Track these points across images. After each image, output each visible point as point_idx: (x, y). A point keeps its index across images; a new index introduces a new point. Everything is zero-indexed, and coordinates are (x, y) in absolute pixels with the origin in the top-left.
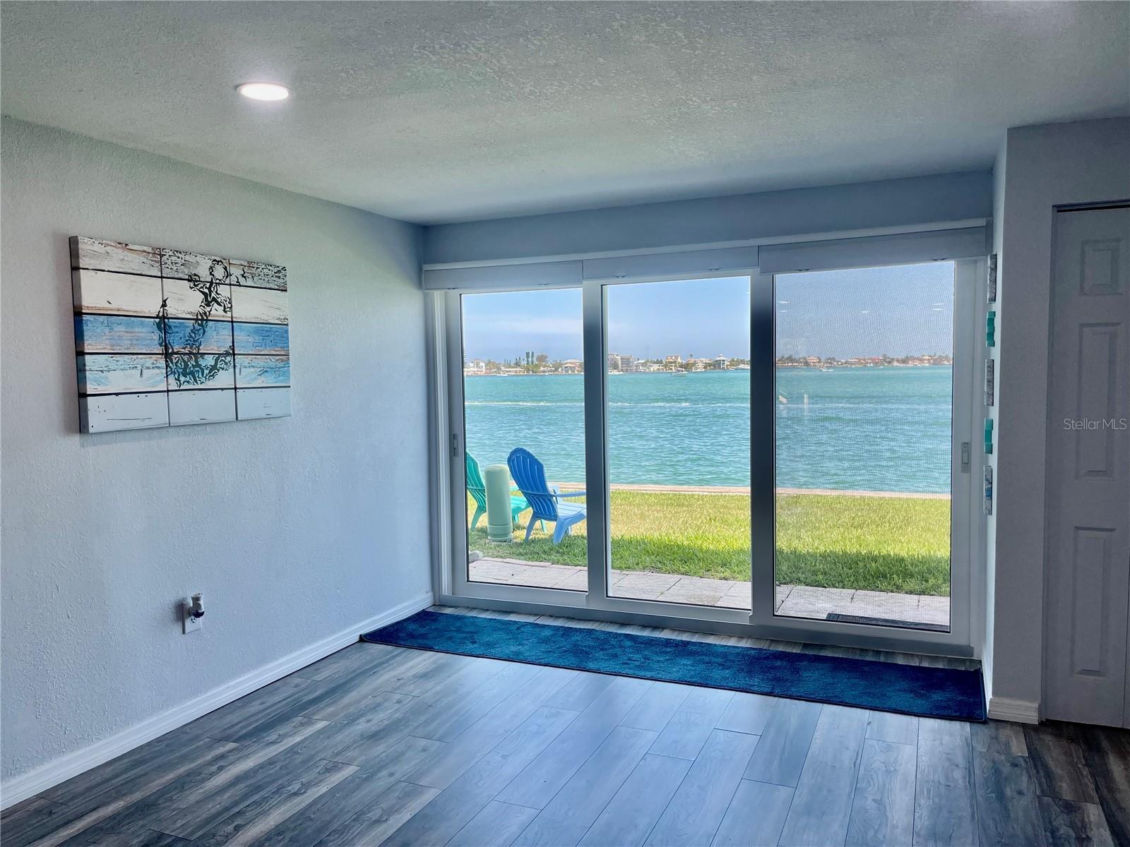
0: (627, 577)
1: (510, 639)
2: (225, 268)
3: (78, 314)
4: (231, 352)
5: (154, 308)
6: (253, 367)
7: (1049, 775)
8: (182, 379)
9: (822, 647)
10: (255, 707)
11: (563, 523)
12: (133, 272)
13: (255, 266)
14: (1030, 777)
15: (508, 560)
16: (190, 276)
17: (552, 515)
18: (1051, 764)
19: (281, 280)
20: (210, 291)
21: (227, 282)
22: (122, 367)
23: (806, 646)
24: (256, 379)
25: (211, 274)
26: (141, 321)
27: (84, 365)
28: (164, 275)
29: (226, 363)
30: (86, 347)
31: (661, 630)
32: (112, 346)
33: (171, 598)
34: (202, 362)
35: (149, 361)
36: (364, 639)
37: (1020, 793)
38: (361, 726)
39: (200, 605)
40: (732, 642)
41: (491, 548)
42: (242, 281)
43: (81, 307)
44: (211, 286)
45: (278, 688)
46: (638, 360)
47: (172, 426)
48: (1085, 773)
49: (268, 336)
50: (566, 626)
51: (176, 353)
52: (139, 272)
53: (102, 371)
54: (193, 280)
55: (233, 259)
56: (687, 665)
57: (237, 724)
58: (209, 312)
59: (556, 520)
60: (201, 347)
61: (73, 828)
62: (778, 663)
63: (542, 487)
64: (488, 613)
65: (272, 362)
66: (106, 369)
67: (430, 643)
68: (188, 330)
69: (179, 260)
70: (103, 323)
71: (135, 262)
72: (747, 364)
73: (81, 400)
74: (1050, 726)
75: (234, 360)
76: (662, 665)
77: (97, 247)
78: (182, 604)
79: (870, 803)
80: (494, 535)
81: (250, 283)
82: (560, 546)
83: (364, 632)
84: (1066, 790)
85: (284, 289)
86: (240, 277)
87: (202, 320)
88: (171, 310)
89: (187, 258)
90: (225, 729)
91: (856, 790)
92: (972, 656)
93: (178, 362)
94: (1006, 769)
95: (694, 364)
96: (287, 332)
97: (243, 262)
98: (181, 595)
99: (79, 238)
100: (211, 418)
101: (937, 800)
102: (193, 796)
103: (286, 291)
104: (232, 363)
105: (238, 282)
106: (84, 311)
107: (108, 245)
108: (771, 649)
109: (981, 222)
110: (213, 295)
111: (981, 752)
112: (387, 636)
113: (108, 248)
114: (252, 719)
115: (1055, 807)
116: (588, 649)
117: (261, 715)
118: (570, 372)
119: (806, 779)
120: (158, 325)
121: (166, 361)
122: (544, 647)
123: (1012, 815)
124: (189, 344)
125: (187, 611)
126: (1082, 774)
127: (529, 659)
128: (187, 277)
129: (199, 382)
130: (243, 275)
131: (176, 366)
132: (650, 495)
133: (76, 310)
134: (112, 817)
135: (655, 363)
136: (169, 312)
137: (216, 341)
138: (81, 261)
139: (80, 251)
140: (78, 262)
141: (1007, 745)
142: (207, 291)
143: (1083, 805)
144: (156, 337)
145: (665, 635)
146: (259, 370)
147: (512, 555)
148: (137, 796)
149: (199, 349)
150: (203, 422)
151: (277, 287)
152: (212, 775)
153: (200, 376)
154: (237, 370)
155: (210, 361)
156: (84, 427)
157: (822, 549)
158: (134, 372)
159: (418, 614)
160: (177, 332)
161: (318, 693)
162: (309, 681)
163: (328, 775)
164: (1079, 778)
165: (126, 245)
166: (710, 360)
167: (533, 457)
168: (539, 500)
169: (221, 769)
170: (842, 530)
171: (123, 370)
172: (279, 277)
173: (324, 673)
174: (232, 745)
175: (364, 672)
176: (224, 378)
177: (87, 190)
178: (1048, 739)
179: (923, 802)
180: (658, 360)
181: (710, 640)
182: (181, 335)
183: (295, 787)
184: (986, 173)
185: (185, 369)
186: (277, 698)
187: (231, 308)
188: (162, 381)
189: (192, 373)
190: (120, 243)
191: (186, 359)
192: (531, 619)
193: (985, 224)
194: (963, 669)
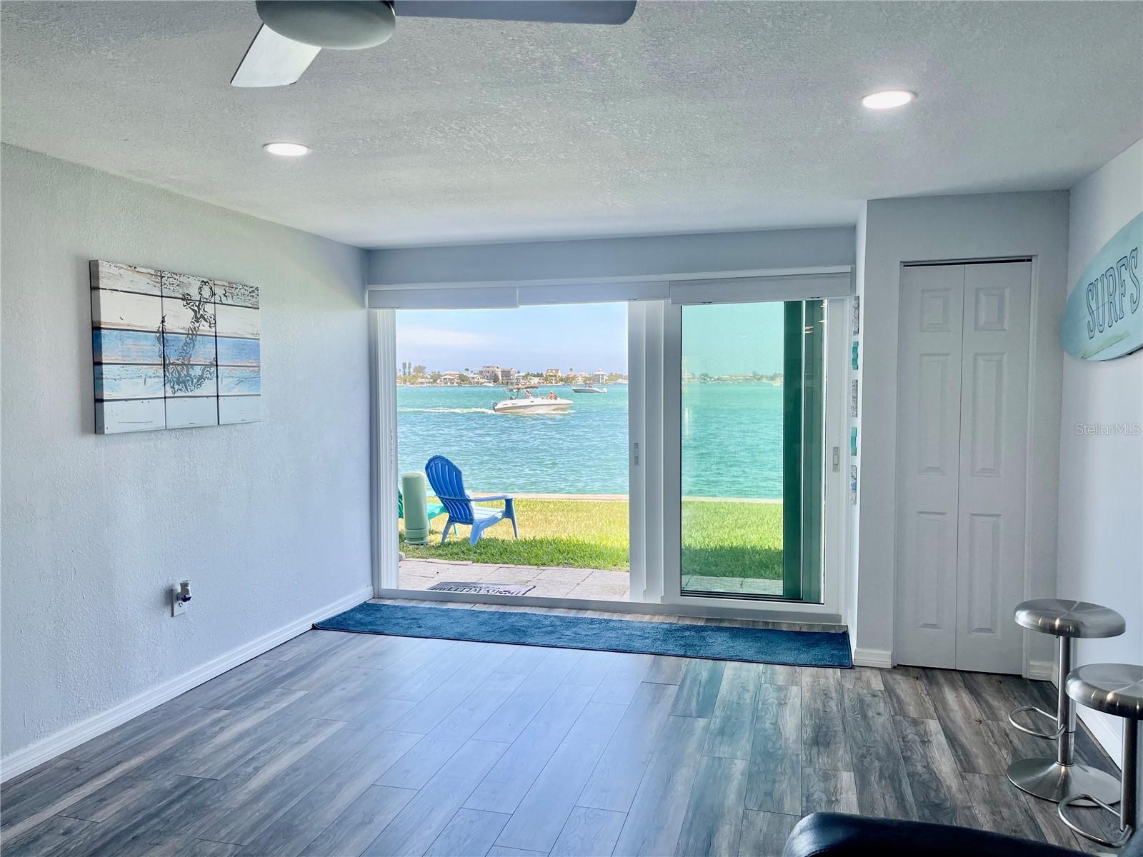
0: (545, 572)
1: (452, 623)
2: (211, 288)
3: (96, 329)
4: (215, 363)
5: (155, 325)
6: (232, 377)
7: (899, 701)
8: (176, 387)
9: (721, 620)
10: (233, 683)
11: (478, 526)
12: (140, 291)
13: (234, 286)
14: (885, 703)
15: (430, 560)
16: (183, 295)
17: (467, 518)
18: (902, 695)
19: (254, 299)
20: (199, 309)
21: (213, 301)
22: (130, 376)
23: (707, 620)
24: (234, 387)
25: (200, 293)
26: (146, 335)
27: (102, 374)
28: (164, 295)
29: (211, 374)
30: (103, 358)
31: (584, 611)
32: (123, 357)
33: (161, 584)
34: (192, 372)
35: (151, 371)
36: (314, 627)
37: (879, 714)
38: (338, 693)
39: (188, 590)
40: (647, 618)
41: (409, 551)
42: (224, 299)
43: (100, 323)
44: (199, 304)
45: (249, 668)
46: (519, 372)
47: (169, 430)
48: (926, 700)
49: (244, 349)
50: (501, 611)
51: (172, 364)
52: (145, 292)
53: (115, 379)
54: (186, 298)
55: (217, 280)
56: (612, 637)
57: (222, 696)
58: (198, 327)
59: (472, 524)
60: (191, 359)
61: (104, 778)
62: (687, 633)
63: (460, 493)
64: (426, 602)
65: (247, 373)
66: (118, 377)
67: (380, 628)
68: (182, 344)
69: (175, 282)
70: (116, 337)
71: (142, 283)
72: (625, 379)
73: (98, 404)
74: (900, 668)
75: (217, 370)
76: (590, 638)
77: (114, 270)
78: (172, 590)
79: (768, 725)
80: (411, 539)
81: (230, 302)
82: (478, 546)
83: (316, 621)
84: (912, 711)
85: (257, 307)
86: (222, 296)
87: (193, 334)
88: (169, 326)
89: (182, 279)
90: (214, 700)
91: (757, 717)
92: (841, 622)
93: (173, 372)
94: (868, 699)
95: (574, 378)
96: (259, 344)
97: (224, 283)
98: (171, 582)
99: (100, 261)
100: (198, 423)
101: (817, 721)
102: (207, 749)
103: (258, 309)
104: (215, 373)
105: (221, 301)
106: (102, 326)
107: (122, 268)
108: (680, 623)
109: (847, 269)
110: (201, 312)
111: (849, 689)
112: (336, 624)
113: (122, 271)
114: (235, 692)
115: (905, 722)
116: (524, 629)
117: (243, 688)
118: (449, 384)
119: (718, 712)
120: (158, 338)
121: (164, 371)
122: (484, 628)
123: (873, 728)
124: (182, 356)
125: (176, 597)
126: (925, 701)
127: (474, 638)
128: (181, 296)
129: (189, 390)
130: (224, 295)
131: (172, 375)
132: (549, 502)
133: (95, 325)
134: (139, 768)
135: (535, 376)
136: (167, 328)
137: (203, 353)
138: (100, 282)
139: (100, 274)
140: (98, 283)
141: (868, 682)
142: (196, 308)
143: (926, 721)
144: (157, 350)
145: (589, 615)
146: (236, 379)
147: (432, 556)
148: (152, 753)
149: (189, 361)
150: (192, 426)
151: (251, 306)
152: (215, 735)
153: (190, 384)
154: (219, 379)
155: (197, 371)
156: (100, 428)
157: (712, 545)
158: (139, 380)
159: (360, 606)
160: (173, 346)
161: (288, 671)
162: (277, 662)
163: (321, 728)
164: (922, 704)
165: (135, 268)
166: (590, 375)
167: (452, 464)
168: (456, 505)
169: (222, 729)
170: (727, 530)
171: (131, 378)
172: (253, 297)
173: (289, 654)
174: (225, 712)
175: (327, 653)
176: (209, 387)
177: (103, 219)
178: (899, 677)
179: (807, 722)
180: (538, 374)
181: (628, 618)
182: (176, 348)
183: (296, 738)
184: (852, 229)
185: (178, 379)
186: (251, 676)
187: (215, 323)
188: (160, 389)
189: (184, 382)
190: (130, 266)
191: (179, 370)
192: (468, 607)
193: (850, 271)
194: (834, 632)
